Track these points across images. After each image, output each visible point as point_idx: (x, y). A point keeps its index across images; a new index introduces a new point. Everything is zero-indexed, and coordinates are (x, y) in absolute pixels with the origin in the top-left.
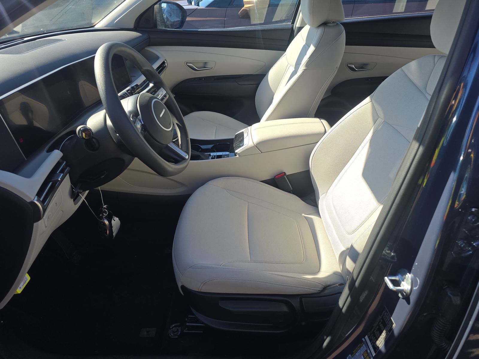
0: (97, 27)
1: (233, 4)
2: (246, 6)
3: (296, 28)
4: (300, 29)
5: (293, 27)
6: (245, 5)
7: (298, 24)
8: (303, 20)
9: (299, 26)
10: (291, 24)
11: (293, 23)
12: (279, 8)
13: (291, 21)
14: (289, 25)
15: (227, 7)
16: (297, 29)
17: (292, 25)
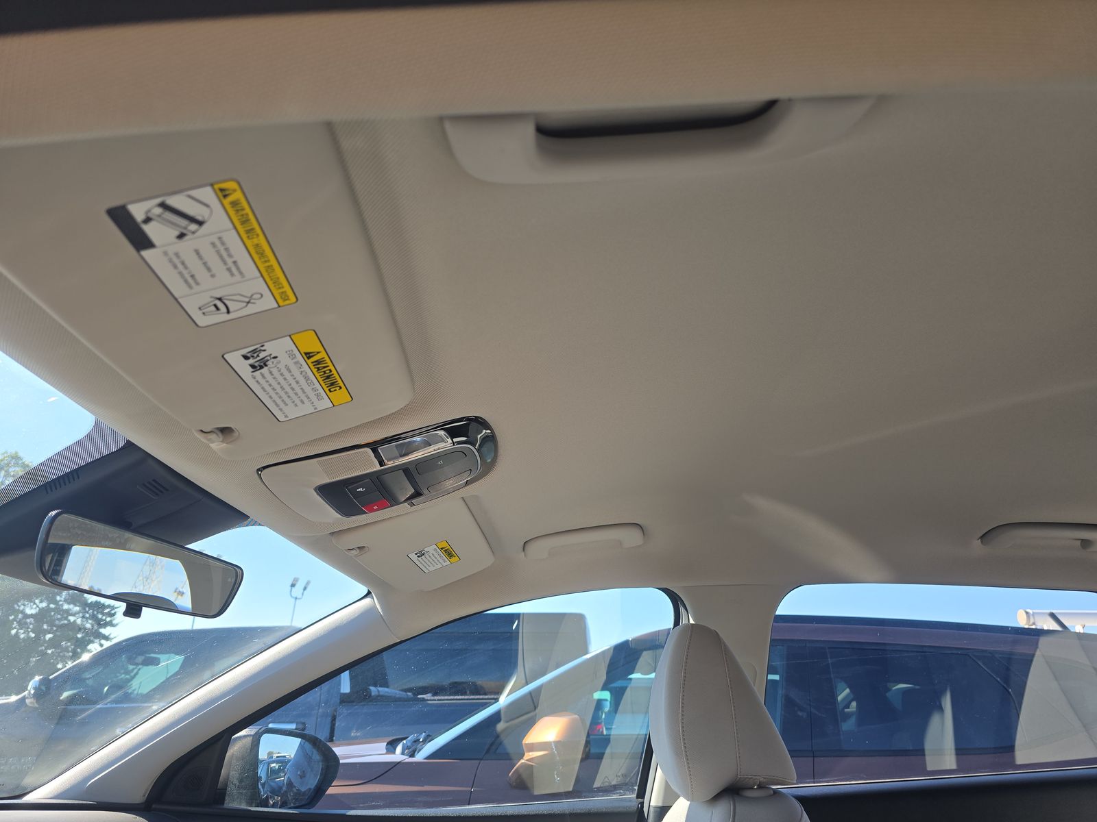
0: (29, 798)
1: (498, 751)
2: (529, 755)
3: (651, 809)
4: (663, 811)
5: (642, 806)
6: (526, 754)
7: (654, 798)
8: (667, 789)
9: (660, 805)
10: (637, 797)
11: (641, 794)
12: (605, 761)
13: (636, 788)
14: (630, 800)
15: (481, 759)
16: (655, 812)
17: (640, 800)
